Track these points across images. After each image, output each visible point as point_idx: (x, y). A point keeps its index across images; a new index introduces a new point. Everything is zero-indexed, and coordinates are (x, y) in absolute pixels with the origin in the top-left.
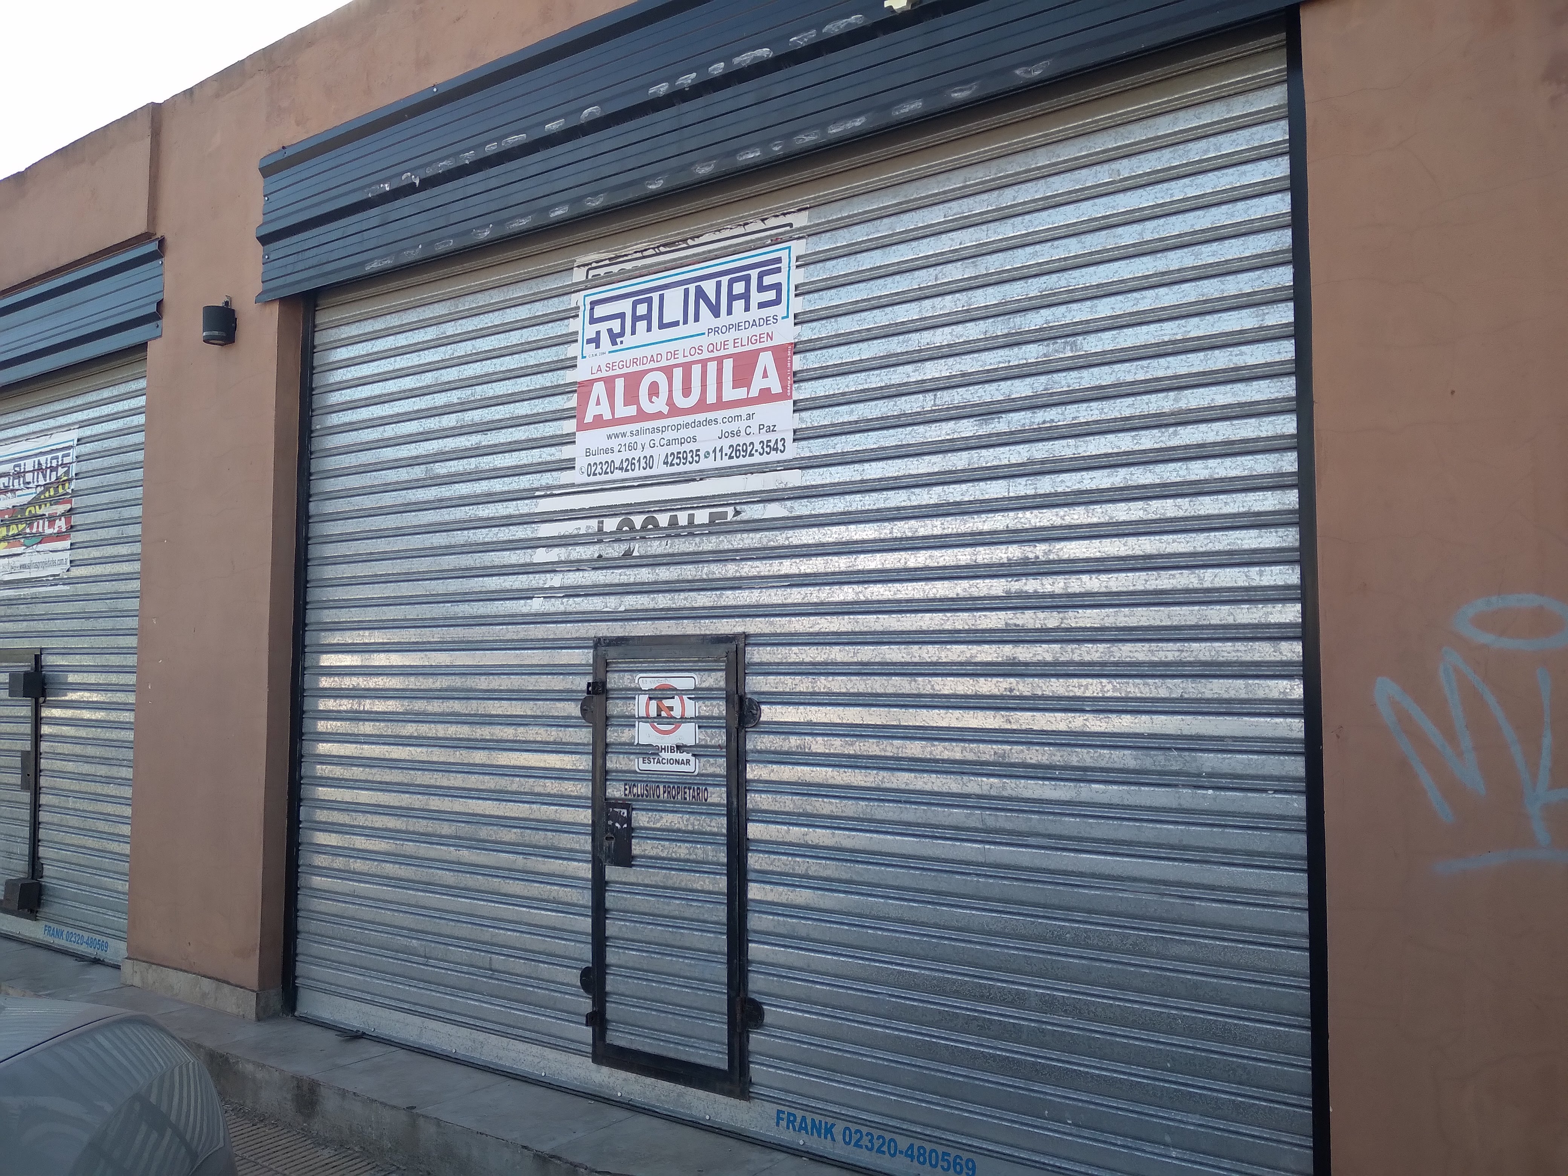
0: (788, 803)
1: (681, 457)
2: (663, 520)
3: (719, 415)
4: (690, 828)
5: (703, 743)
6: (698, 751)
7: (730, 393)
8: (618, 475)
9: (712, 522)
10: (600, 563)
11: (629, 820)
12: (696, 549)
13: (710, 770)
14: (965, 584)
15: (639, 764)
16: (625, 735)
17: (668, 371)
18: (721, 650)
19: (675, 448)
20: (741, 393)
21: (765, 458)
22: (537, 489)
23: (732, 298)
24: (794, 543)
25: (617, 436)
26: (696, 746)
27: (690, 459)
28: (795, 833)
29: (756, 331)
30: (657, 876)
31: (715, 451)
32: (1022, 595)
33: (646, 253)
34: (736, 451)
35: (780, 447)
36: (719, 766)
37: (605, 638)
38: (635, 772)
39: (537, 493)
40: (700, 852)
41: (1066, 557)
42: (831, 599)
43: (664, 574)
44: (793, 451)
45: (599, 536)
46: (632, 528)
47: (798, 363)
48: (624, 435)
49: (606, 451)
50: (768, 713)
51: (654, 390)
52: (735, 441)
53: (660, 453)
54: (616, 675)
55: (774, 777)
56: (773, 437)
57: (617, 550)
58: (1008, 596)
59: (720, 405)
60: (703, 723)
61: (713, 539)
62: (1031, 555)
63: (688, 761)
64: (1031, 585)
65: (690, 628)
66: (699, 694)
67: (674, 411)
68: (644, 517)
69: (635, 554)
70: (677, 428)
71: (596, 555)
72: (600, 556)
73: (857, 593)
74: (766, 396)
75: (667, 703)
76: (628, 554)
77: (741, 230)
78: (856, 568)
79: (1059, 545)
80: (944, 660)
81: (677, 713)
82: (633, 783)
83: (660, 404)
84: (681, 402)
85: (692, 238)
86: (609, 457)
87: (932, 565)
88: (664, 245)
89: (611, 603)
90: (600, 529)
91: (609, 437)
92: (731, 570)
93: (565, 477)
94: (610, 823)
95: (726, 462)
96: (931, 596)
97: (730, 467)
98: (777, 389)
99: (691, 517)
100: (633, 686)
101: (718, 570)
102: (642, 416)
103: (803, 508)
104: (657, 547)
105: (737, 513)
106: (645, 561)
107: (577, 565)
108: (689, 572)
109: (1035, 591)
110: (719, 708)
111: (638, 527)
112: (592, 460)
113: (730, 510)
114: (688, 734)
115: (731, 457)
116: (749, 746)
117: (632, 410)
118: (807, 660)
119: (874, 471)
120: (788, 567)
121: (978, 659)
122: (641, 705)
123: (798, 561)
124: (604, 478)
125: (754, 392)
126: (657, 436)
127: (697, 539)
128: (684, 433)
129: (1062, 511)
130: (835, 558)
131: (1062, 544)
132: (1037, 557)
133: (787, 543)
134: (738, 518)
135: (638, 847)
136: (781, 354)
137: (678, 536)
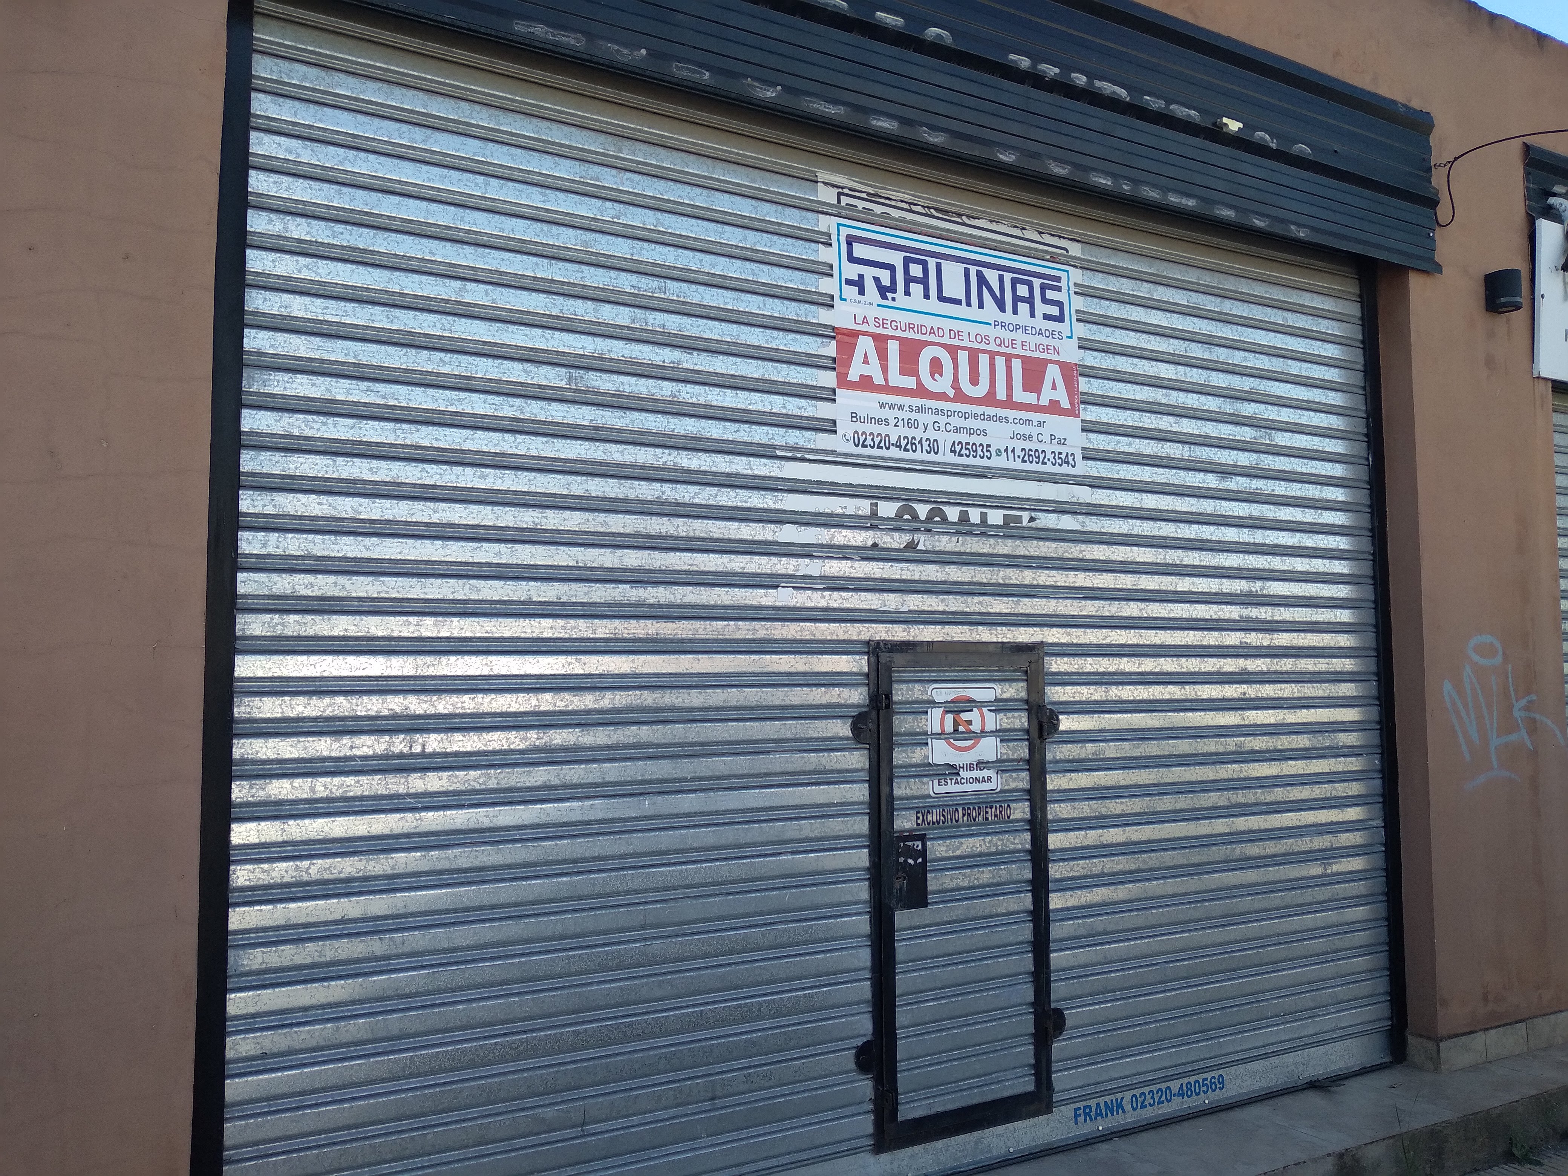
0: (1086, 809)
1: (972, 449)
2: (953, 513)
3: (1011, 414)
4: (993, 849)
5: (1005, 757)
6: (1001, 766)
7: (1020, 395)
8: (894, 452)
9: (1006, 525)
10: (872, 553)
11: (923, 853)
12: (991, 551)
13: (1013, 785)
14: (1215, 607)
15: (934, 788)
16: (917, 755)
17: (953, 350)
18: (1023, 661)
19: (964, 438)
20: (1030, 398)
21: (1057, 469)
22: (780, 447)
23: (1016, 299)
24: (1088, 557)
25: (892, 407)
26: (998, 761)
27: (980, 453)
28: (1092, 837)
29: (1045, 341)
30: (959, 909)
31: (1006, 450)
32: (1248, 620)
33: (914, 208)
34: (1028, 455)
35: (1071, 462)
36: (1021, 780)
37: (886, 642)
38: (929, 796)
39: (779, 453)
40: (1003, 872)
41: (1272, 593)
42: (1120, 614)
43: (955, 574)
44: (1083, 468)
45: (872, 522)
46: (915, 517)
47: (1084, 385)
48: (901, 408)
49: (879, 421)
50: (1066, 723)
51: (936, 366)
52: (1027, 445)
53: (946, 439)
54: (904, 686)
55: (1072, 786)
56: (1064, 450)
57: (897, 540)
58: (1242, 620)
59: (1009, 404)
60: (1004, 735)
61: (1009, 542)
62: (1254, 590)
63: (989, 779)
64: (1255, 612)
65: (985, 635)
66: (1000, 706)
67: (960, 397)
68: (929, 507)
69: (921, 547)
70: (965, 416)
71: (870, 543)
72: (875, 545)
73: (1141, 610)
74: (1054, 408)
75: (965, 716)
76: (911, 546)
77: (1017, 232)
78: (1139, 587)
79: (1269, 583)
80: (1203, 670)
81: (976, 727)
82: (928, 810)
83: (943, 384)
84: (967, 388)
85: (968, 217)
86: (883, 430)
87: (1193, 590)
88: (936, 209)
89: (891, 602)
90: (874, 513)
91: (882, 405)
92: (1027, 577)
93: (823, 441)
94: (901, 860)
95: (1019, 465)
96: (1194, 616)
97: (1022, 471)
98: (1065, 404)
99: (984, 516)
100: (925, 698)
101: (1015, 576)
102: (921, 391)
103: (1093, 524)
104: (946, 543)
105: (1032, 519)
106: (932, 557)
107: (843, 552)
108: (983, 575)
109: (1257, 618)
110: (1020, 720)
111: (923, 517)
112: (860, 427)
113: (1025, 516)
114: (989, 748)
115: (1024, 461)
116: (1049, 756)
117: (910, 382)
118: (1101, 670)
119: (1151, 501)
120: (1082, 579)
121: (1225, 670)
122: (935, 720)
123: (1091, 574)
124: (876, 452)
125: (1044, 402)
126: (942, 420)
127: (992, 540)
128: (971, 423)
129: (1269, 558)
130: (1123, 576)
131: (1270, 583)
132: (1257, 591)
133: (1081, 556)
134: (1033, 525)
135: (934, 882)
136: (1070, 372)
137: (970, 534)
